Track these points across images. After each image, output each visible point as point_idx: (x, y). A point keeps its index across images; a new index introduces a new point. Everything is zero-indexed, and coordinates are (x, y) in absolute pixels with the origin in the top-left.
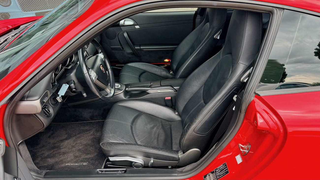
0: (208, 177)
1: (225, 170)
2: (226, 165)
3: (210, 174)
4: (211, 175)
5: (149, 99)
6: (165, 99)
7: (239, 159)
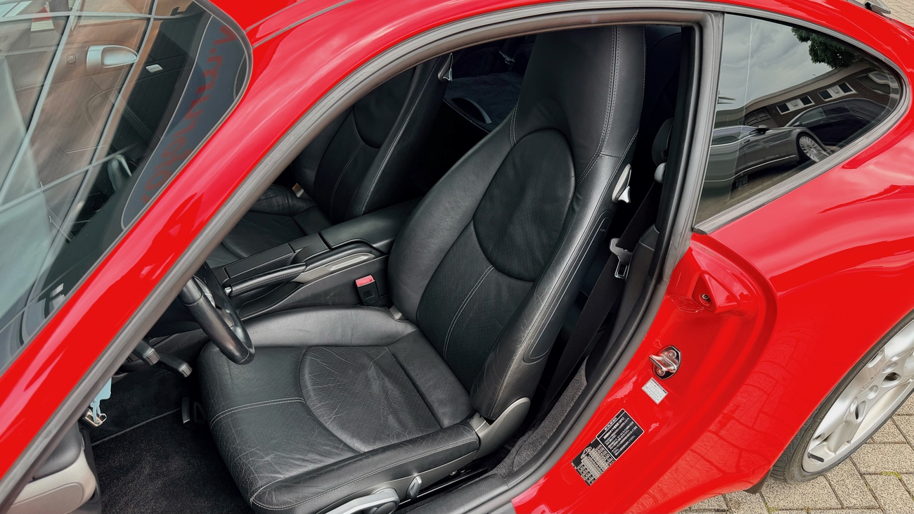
0: (585, 460)
1: (630, 429)
2: (626, 416)
3: (589, 450)
4: (593, 452)
5: (306, 299)
6: (358, 286)
7: (655, 392)
